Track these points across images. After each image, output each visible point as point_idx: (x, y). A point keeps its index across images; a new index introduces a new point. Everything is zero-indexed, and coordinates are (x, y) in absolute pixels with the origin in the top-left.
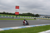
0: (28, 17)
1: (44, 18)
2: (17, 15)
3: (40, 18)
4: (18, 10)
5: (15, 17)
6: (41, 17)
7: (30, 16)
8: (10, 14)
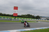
0: (28, 19)
1: (45, 20)
2: (15, 17)
3: (41, 20)
4: (16, 12)
5: (13, 18)
6: (43, 19)
7: (30, 18)
8: (8, 15)
